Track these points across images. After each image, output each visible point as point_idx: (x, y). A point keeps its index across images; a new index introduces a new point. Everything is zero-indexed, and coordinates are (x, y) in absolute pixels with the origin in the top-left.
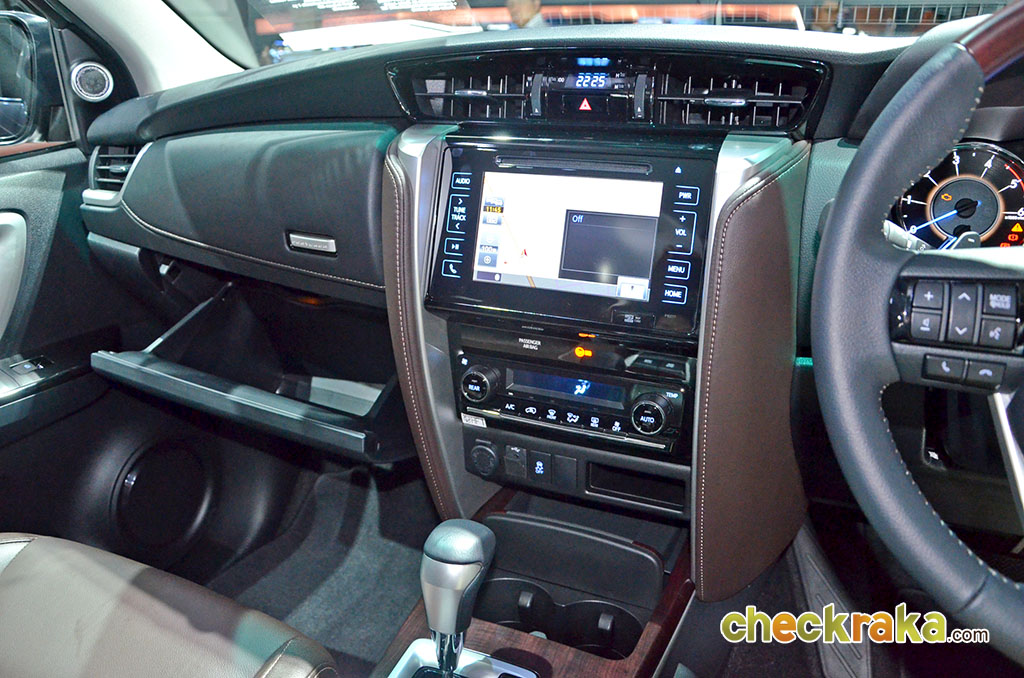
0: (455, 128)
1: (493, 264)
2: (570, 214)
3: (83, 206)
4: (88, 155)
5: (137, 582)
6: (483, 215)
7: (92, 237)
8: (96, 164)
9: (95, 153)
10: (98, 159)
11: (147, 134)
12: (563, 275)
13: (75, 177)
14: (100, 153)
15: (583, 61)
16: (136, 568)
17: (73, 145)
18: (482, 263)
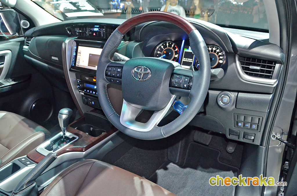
0: (76, 38)
1: (79, 63)
2: (90, 54)
3: (23, 49)
4: (25, 39)
5: (23, 120)
6: (78, 54)
7: (25, 56)
8: (26, 41)
9: (26, 38)
10: (26, 39)
11: (33, 36)
12: (88, 65)
13: (22, 43)
14: (27, 38)
15: (95, 26)
16: (23, 118)
17: (23, 37)
18: (77, 63)
